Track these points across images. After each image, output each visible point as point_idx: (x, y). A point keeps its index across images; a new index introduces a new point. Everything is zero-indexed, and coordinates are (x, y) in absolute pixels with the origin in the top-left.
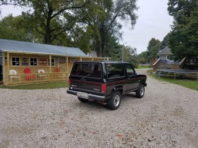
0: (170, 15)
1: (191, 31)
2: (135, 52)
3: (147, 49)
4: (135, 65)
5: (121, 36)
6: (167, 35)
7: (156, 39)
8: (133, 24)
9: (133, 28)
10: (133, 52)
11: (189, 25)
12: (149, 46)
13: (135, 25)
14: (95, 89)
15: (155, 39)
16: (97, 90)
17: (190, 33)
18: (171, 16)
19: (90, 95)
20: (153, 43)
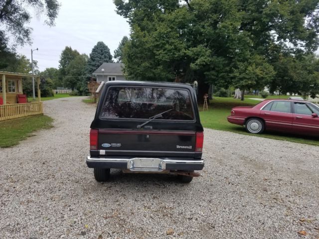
0: (118, 13)
1: (159, 43)
2: (35, 68)
3: (60, 64)
4: (50, 90)
5: (27, 36)
6: (96, 45)
7: (73, 49)
8: (52, 15)
9: (52, 23)
10: (31, 67)
11: (155, 34)
12: (62, 59)
13: (55, 19)
14: (178, 147)
15: (71, 48)
16: (184, 147)
17: (157, 46)
18: (119, 15)
19: (167, 161)
20: (68, 55)
